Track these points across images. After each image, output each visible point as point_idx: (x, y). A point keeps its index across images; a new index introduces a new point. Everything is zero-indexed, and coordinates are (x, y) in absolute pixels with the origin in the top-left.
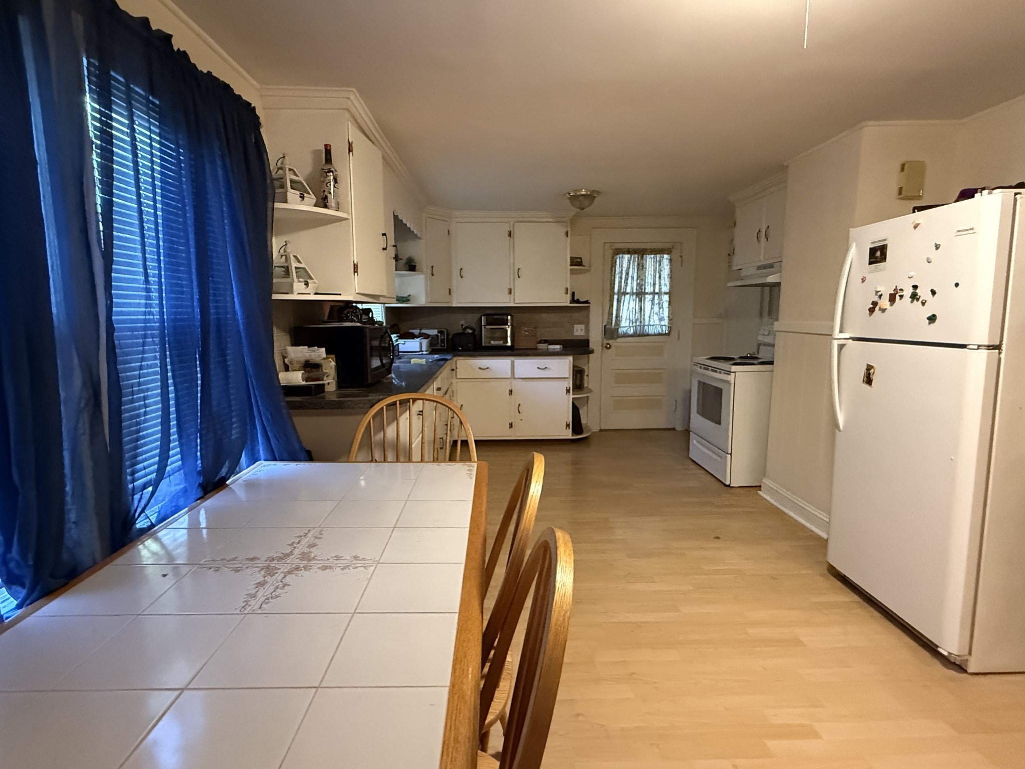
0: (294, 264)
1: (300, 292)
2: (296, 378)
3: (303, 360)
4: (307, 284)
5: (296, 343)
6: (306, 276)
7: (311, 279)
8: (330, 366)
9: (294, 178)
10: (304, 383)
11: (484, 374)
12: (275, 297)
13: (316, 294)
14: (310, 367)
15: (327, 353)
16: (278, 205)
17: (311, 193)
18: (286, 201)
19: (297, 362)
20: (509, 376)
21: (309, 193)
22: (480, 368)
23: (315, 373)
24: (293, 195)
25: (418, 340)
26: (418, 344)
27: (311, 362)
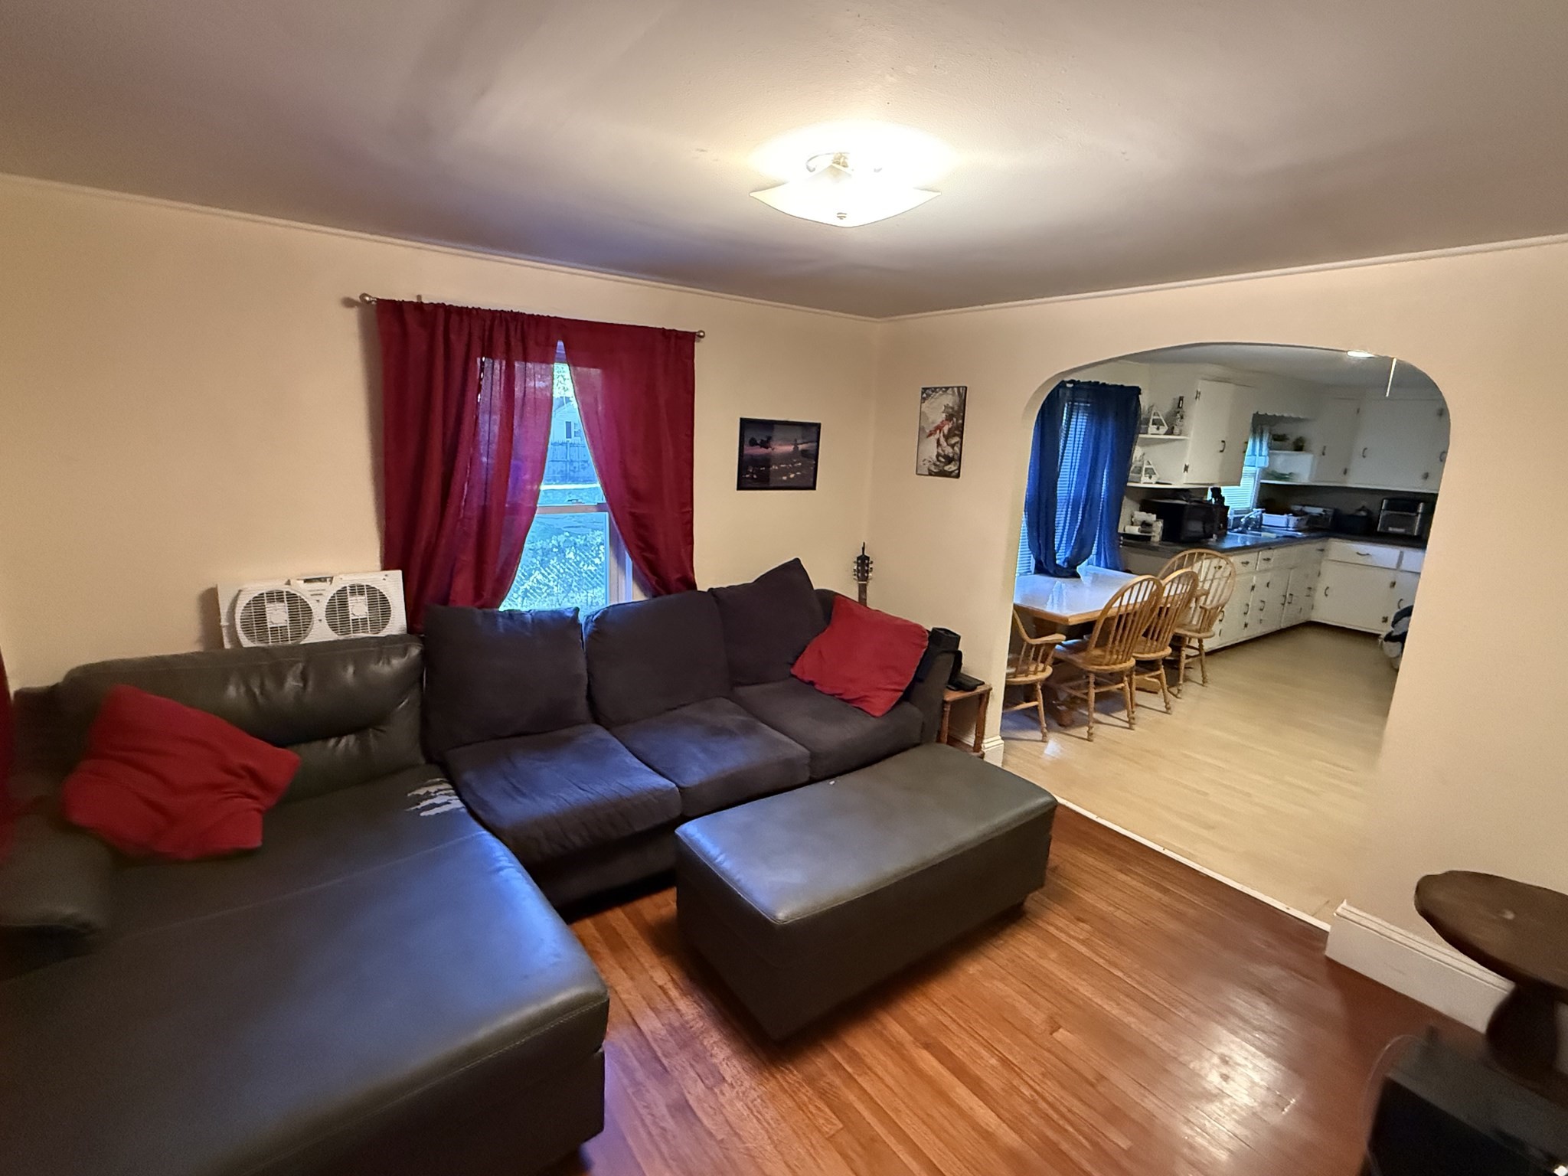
0: (1145, 466)
1: (1145, 482)
2: (1135, 530)
3: (1142, 520)
4: (1150, 477)
5: (1141, 510)
6: (1150, 472)
7: (1155, 474)
8: (1158, 526)
9: (1155, 417)
10: (1139, 533)
11: (1361, 560)
12: (1129, 484)
13: (1157, 483)
14: (1145, 525)
15: (1157, 518)
16: (1141, 436)
17: (1165, 424)
18: (1146, 433)
19: (1139, 521)
20: (1394, 566)
21: (1163, 425)
22: (1358, 554)
23: (1147, 529)
24: (1152, 428)
25: (1285, 516)
26: (1285, 520)
27: (1147, 522)
